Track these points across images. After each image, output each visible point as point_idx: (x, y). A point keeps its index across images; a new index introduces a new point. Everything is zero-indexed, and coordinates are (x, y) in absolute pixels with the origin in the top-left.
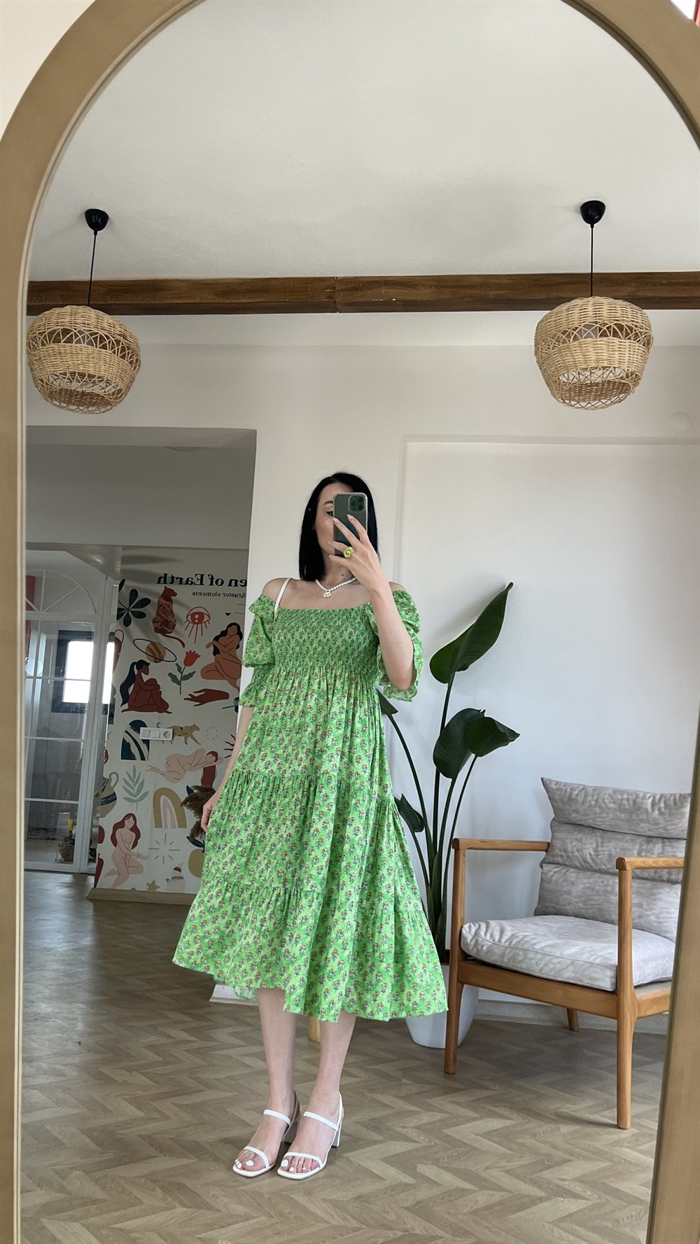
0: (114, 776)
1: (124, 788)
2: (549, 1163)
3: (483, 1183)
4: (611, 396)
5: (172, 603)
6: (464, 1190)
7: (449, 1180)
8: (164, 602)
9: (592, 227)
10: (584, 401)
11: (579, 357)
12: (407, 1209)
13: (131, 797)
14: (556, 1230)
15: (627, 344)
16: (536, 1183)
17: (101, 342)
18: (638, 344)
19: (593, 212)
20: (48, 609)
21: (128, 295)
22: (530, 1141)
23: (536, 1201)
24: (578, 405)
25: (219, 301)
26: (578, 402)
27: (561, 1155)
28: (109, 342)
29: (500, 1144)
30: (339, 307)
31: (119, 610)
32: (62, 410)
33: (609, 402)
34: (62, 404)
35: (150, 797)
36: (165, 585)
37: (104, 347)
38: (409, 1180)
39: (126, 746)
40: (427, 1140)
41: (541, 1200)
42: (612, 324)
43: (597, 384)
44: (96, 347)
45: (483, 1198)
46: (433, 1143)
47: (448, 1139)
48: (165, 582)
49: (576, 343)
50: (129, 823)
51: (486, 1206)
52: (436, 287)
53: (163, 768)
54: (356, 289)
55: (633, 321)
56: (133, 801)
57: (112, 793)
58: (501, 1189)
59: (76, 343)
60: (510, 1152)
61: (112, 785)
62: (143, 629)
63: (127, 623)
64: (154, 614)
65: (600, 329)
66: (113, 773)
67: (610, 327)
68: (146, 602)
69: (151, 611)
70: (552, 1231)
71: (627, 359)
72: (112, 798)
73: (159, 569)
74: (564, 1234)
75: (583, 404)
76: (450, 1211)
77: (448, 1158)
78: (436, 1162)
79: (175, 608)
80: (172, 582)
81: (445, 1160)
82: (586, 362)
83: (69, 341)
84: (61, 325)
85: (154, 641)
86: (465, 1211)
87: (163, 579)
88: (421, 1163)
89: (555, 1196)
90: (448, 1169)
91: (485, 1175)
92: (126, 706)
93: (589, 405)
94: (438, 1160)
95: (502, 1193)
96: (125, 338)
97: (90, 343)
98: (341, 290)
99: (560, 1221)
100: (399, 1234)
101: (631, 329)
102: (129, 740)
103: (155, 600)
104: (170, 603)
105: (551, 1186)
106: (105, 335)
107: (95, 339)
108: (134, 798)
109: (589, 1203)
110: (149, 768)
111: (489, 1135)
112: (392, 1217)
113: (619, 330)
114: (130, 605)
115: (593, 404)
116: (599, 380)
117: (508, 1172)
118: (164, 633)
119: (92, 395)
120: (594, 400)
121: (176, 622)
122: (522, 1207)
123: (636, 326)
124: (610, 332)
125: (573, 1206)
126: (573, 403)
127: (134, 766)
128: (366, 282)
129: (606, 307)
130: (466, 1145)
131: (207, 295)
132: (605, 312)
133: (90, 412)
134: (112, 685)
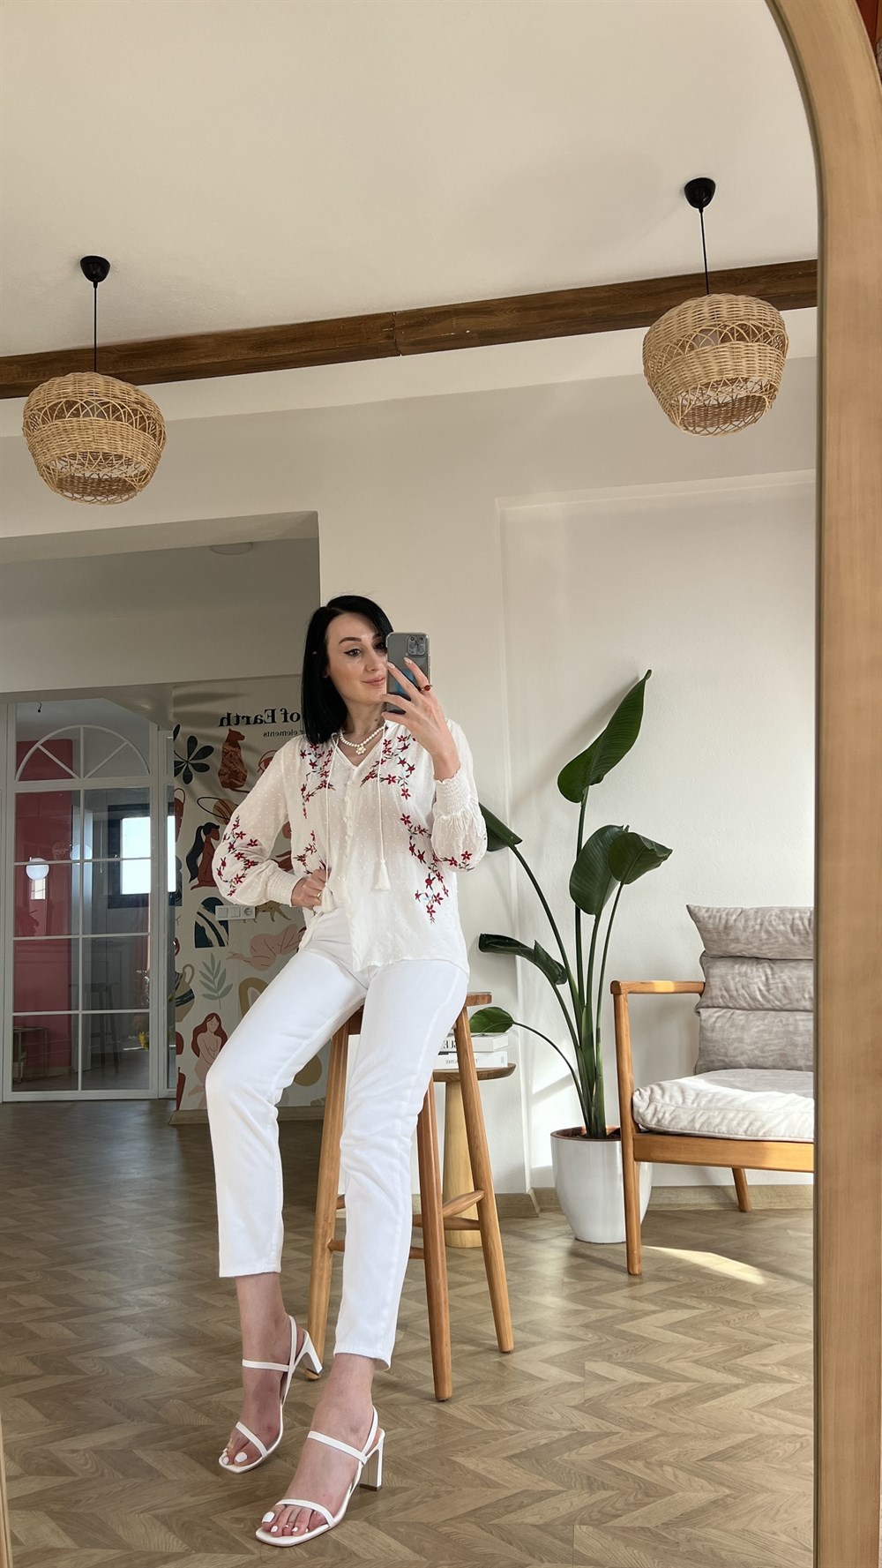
0: (188, 970)
1: (202, 982)
2: (745, 1349)
3: (666, 1376)
4: (744, 416)
5: (240, 748)
6: (642, 1384)
7: (623, 1375)
8: (229, 748)
9: (701, 211)
10: (712, 426)
11: (699, 371)
12: (575, 1407)
13: (212, 993)
14: (756, 1415)
15: (755, 348)
16: (732, 1371)
17: (113, 412)
18: (769, 347)
19: (700, 192)
20: (89, 774)
21: (144, 360)
22: (722, 1329)
23: (730, 1389)
24: (705, 432)
25: (255, 356)
26: (705, 428)
27: (762, 1340)
28: (124, 412)
29: (685, 1334)
30: (401, 348)
31: (176, 763)
32: (74, 502)
33: (743, 423)
34: (75, 495)
35: (235, 991)
36: (229, 727)
37: (118, 419)
38: (577, 1379)
39: (199, 931)
40: (596, 1337)
41: (737, 1387)
42: (734, 326)
43: (726, 404)
44: (109, 417)
45: (665, 1390)
46: (604, 1340)
47: (622, 1335)
48: (229, 724)
49: (693, 353)
50: (213, 1025)
51: (671, 1398)
52: (518, 310)
53: (247, 954)
54: (420, 324)
55: (761, 319)
56: (213, 998)
57: (188, 990)
58: (687, 1379)
59: (84, 416)
60: (698, 1342)
61: (187, 981)
62: (208, 785)
63: (187, 779)
64: (219, 765)
65: (721, 333)
66: (186, 966)
67: (733, 328)
68: (208, 751)
69: (215, 761)
70: (752, 1416)
71: (757, 366)
72: (188, 997)
73: (220, 708)
74: (766, 1420)
75: (711, 429)
76: (626, 1406)
77: (623, 1353)
78: (609, 1359)
79: (244, 755)
80: (237, 724)
81: (619, 1355)
82: (707, 375)
83: (76, 415)
84: (64, 397)
85: (221, 798)
86: (645, 1405)
87: (226, 720)
88: (589, 1360)
89: (755, 1382)
90: (621, 1364)
91: (667, 1367)
92: (196, 881)
93: (719, 430)
94: (610, 1356)
95: (689, 1384)
96: (143, 405)
97: (101, 415)
98: (403, 328)
99: (762, 1407)
100: (565, 1433)
101: (758, 328)
102: (203, 923)
103: (218, 747)
104: (237, 749)
105: (750, 1372)
106: (119, 404)
107: (107, 410)
108: (216, 995)
109: (796, 1386)
110: (230, 955)
111: (672, 1327)
112: (557, 1416)
113: (746, 333)
114: (189, 757)
115: (723, 428)
116: (728, 399)
117: (696, 1362)
118: (233, 787)
119: (111, 481)
120: (725, 423)
121: (246, 771)
122: (716, 1395)
123: (765, 325)
124: (733, 334)
125: (777, 1390)
126: (698, 429)
127: (212, 956)
128: (432, 314)
129: (725, 306)
130: (644, 1338)
131: (239, 350)
132: (724, 312)
133: (110, 502)
134: (176, 857)
